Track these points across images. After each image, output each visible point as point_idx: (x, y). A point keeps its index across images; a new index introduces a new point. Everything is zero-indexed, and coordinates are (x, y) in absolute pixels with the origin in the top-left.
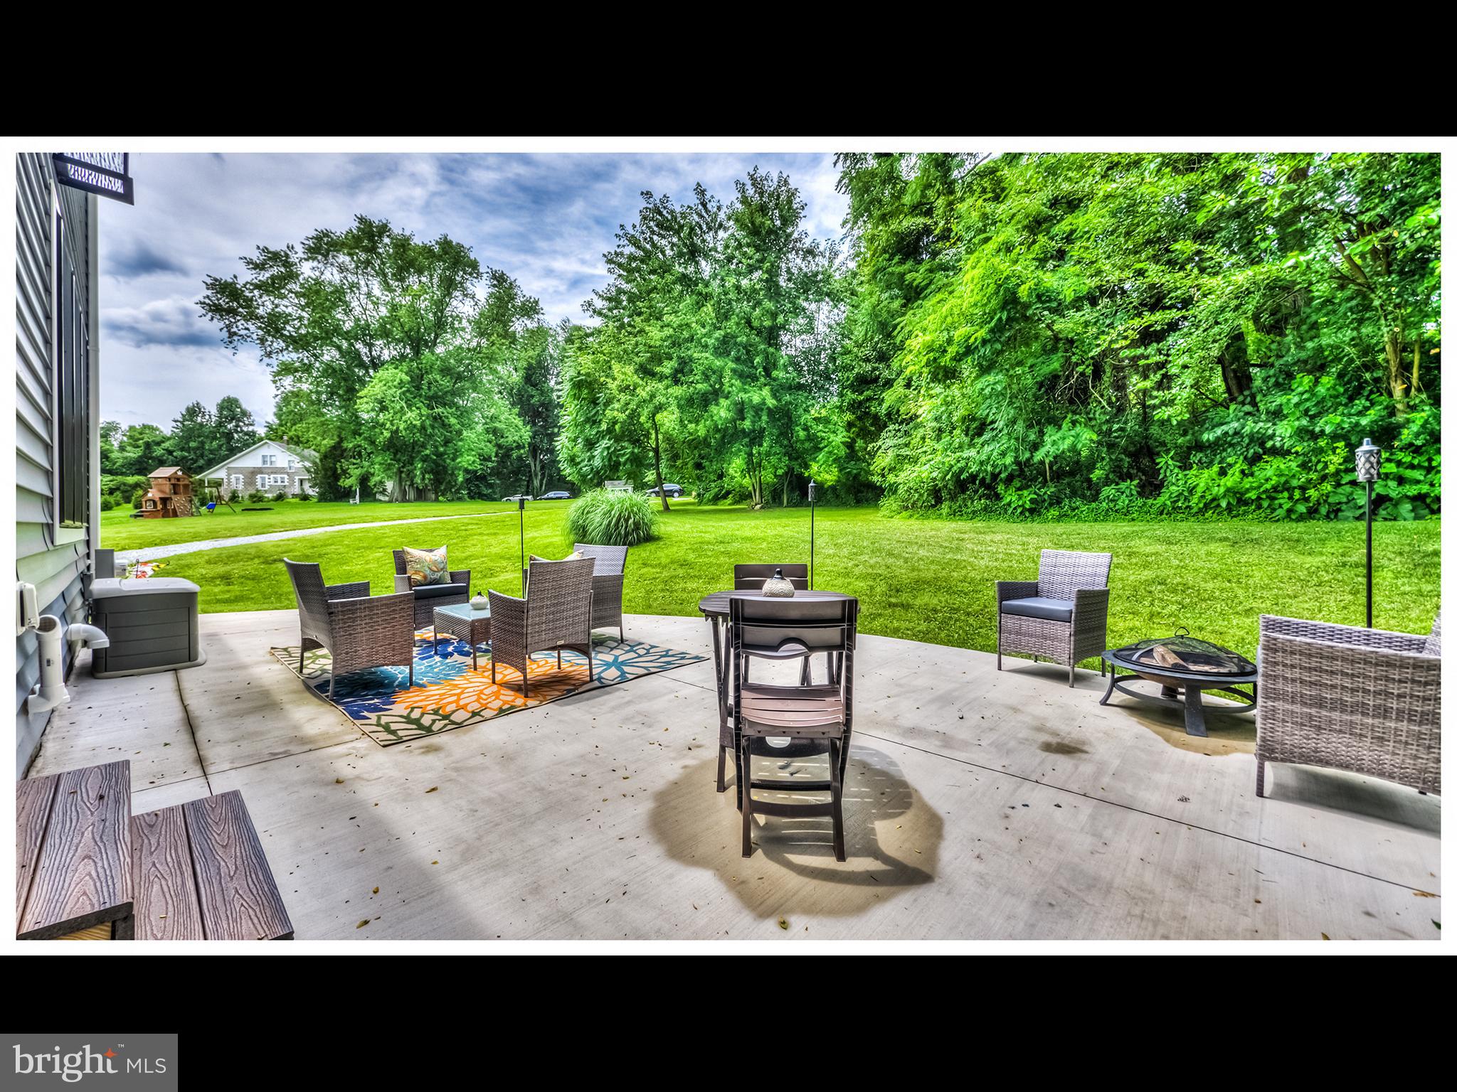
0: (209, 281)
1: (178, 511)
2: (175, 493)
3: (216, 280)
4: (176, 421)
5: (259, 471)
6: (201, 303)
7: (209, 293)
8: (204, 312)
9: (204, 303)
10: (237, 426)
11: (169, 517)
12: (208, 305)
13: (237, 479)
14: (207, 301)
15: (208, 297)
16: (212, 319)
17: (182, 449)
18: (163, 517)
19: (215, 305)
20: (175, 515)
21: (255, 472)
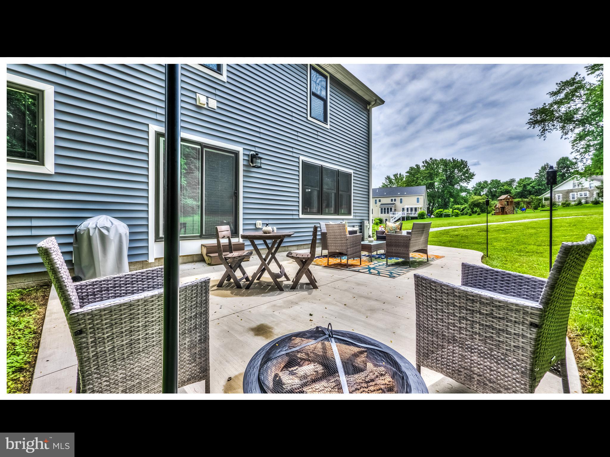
0: (531, 111)
1: (507, 212)
2: (508, 205)
3: (535, 110)
4: (536, 174)
5: (572, 191)
6: (528, 123)
7: (532, 117)
8: (530, 126)
9: (530, 122)
10: (567, 170)
11: (504, 214)
12: (532, 122)
13: (559, 196)
14: (531, 121)
15: (531, 119)
16: (534, 127)
17: (539, 185)
18: (502, 214)
19: (535, 121)
20: (506, 214)
21: (568, 192)
